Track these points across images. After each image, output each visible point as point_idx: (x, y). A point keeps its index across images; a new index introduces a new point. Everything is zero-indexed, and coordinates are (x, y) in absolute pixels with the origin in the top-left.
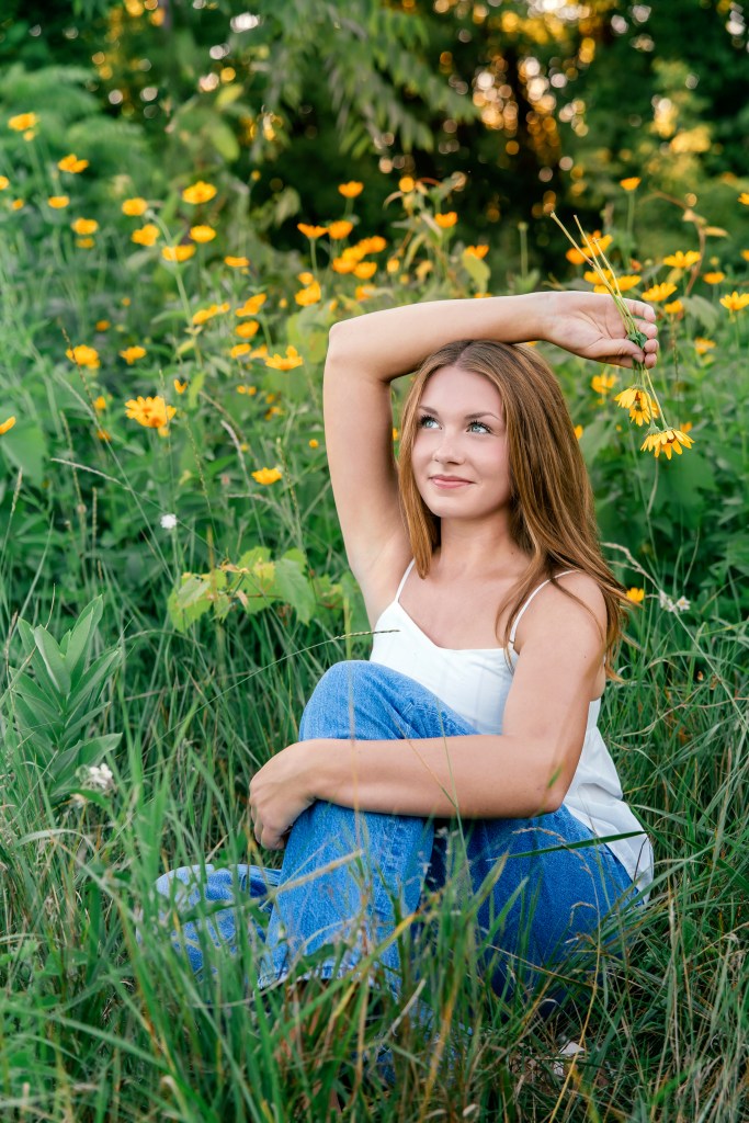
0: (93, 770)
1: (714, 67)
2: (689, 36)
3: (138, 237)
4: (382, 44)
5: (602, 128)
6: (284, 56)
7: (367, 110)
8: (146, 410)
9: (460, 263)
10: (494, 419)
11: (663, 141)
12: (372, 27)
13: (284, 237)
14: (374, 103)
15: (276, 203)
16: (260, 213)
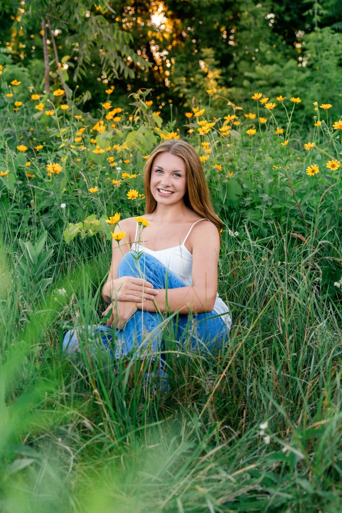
0: (60, 290)
1: (219, 50)
2: (211, 39)
3: (37, 107)
4: (118, 42)
5: (182, 69)
6: (85, 46)
7: (113, 64)
8: (53, 168)
9: (152, 117)
10: (183, 172)
11: (205, 75)
12: (115, 36)
13: (86, 108)
14: (115, 62)
15: (83, 96)
16: (78, 99)
